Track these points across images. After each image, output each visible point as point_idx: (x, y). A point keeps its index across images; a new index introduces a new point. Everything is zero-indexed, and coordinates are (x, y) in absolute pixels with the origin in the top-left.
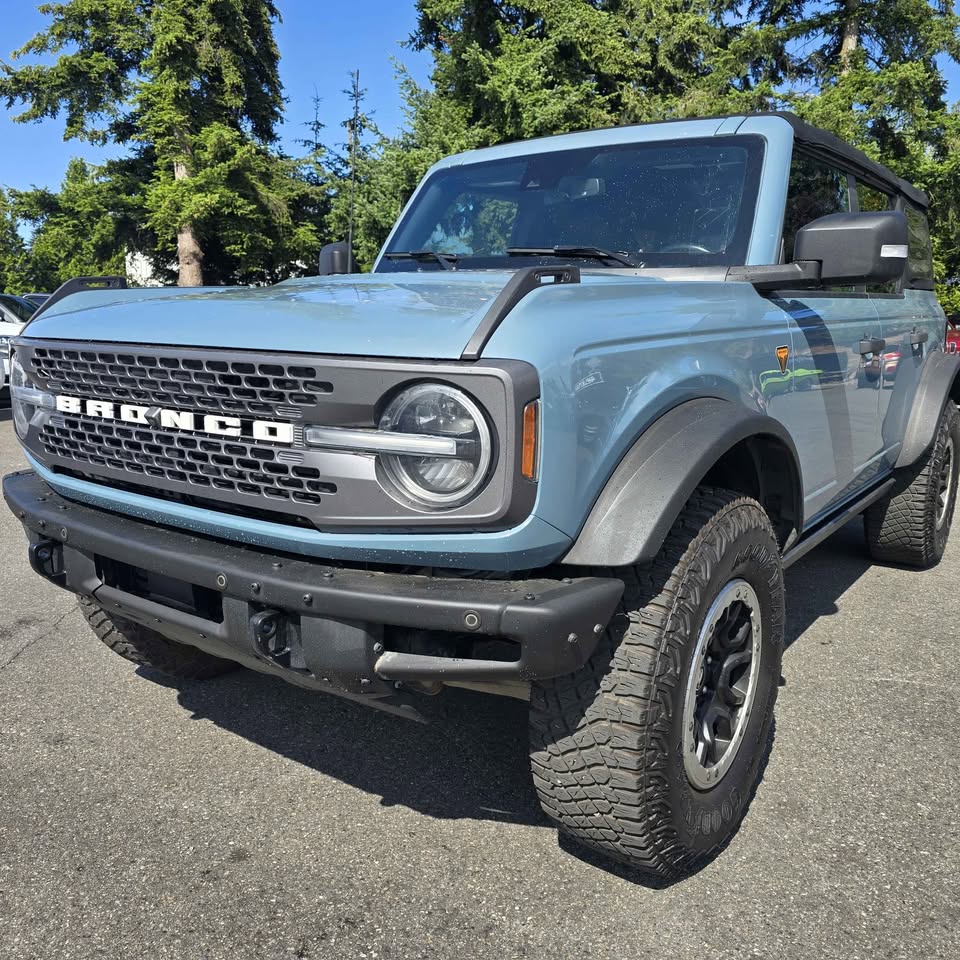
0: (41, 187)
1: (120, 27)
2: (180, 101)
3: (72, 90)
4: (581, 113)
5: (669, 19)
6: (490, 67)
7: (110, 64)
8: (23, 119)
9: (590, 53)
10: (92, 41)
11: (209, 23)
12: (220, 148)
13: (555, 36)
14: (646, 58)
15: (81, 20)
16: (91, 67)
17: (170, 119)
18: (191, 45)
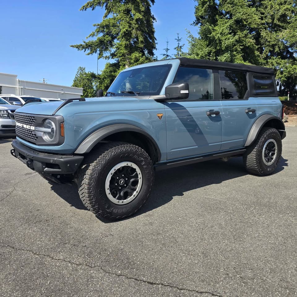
0: (92, 72)
1: (113, 28)
2: (126, 47)
3: (100, 46)
4: (243, 40)
5: (278, 8)
6: (213, 29)
7: (110, 38)
8: (88, 54)
9: (247, 22)
10: (106, 32)
11: (135, 25)
12: (136, 59)
13: (234, 18)
14: (270, 21)
15: (103, 27)
16: (105, 39)
17: (123, 52)
18: (130, 31)
